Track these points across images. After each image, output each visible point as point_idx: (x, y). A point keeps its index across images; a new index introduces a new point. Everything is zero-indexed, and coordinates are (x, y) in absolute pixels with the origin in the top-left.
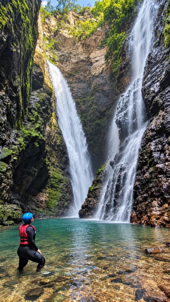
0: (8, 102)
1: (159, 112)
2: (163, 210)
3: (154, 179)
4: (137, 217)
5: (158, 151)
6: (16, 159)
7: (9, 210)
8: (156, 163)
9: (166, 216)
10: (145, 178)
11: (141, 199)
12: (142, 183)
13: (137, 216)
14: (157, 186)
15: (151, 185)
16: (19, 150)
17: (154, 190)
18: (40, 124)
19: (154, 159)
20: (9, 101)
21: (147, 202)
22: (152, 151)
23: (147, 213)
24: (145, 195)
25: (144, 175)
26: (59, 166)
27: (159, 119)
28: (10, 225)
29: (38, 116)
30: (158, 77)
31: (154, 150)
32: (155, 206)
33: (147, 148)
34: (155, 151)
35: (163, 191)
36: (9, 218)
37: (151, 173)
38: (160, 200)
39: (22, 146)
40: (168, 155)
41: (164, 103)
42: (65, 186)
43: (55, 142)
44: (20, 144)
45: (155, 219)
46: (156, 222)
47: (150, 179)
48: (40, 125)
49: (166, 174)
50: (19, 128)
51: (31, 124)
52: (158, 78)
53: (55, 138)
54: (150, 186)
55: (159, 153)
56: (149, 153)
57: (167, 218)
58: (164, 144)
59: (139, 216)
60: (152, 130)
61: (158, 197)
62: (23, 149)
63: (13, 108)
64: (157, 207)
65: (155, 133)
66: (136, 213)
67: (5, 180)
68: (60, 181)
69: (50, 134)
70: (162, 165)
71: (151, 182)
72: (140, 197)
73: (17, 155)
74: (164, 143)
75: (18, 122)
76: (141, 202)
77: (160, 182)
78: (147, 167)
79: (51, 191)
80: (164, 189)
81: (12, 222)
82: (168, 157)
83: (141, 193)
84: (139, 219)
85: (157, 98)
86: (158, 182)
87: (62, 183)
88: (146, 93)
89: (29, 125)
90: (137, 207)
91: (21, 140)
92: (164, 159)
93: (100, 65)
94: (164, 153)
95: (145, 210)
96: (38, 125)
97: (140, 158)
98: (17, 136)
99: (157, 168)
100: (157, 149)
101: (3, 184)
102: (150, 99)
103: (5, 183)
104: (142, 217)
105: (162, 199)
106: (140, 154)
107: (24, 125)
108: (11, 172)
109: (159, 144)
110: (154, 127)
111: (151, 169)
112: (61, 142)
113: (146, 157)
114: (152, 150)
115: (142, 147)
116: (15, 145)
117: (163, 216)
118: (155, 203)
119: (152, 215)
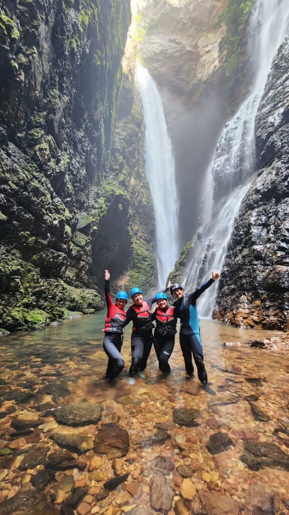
0: (87, 147)
1: (274, 161)
2: (253, 308)
3: (247, 265)
4: (220, 314)
5: (260, 225)
6: (97, 228)
7: (89, 295)
8: (254, 243)
9: (256, 316)
10: (236, 262)
11: (227, 291)
12: (232, 269)
13: (220, 312)
14: (250, 276)
15: (242, 274)
16: (99, 216)
17: (245, 281)
18: (124, 175)
19: (251, 237)
20: (88, 144)
21: (234, 296)
22: (251, 224)
23: (232, 310)
24: (232, 286)
25: (235, 258)
26: (143, 237)
27: (270, 173)
28: (91, 313)
29: (122, 163)
30: (285, 96)
31: (254, 223)
32: (244, 302)
33: (245, 219)
34: (254, 225)
35: (257, 283)
36: (90, 305)
37: (244, 257)
38: (251, 295)
39: (102, 210)
40: (273, 232)
41: (283, 147)
42: (150, 266)
43: (140, 201)
44: (101, 208)
45: (241, 318)
46: (242, 321)
47: (243, 265)
48: (125, 177)
49: (264, 260)
50: (100, 183)
51: (115, 175)
52: (283, 100)
53: (140, 195)
54: (240, 275)
55: (260, 228)
56: (246, 226)
57: (256, 318)
58: (270, 215)
59: (223, 312)
60: (257, 191)
61: (248, 291)
62: (104, 215)
63: (93, 154)
64: (247, 303)
65: (260, 196)
66: (219, 309)
67: (84, 257)
68: (144, 259)
69: (134, 189)
70: (262, 246)
71: (242, 270)
72: (226, 287)
73: (97, 224)
74: (270, 213)
75: (98, 174)
76: (228, 295)
77: (254, 271)
78: (241, 248)
79: (133, 273)
80: (258, 281)
81: (92, 310)
82: (271, 235)
83: (229, 283)
84: (222, 316)
85: (274, 137)
86: (251, 271)
87: (147, 261)
88: (260, 126)
89: (111, 177)
90: (221, 302)
91: (101, 200)
92: (266, 237)
93: (211, 60)
94: (267, 228)
95: (231, 306)
96: (122, 177)
97: (234, 232)
98: (98, 196)
99: (254, 250)
100: (259, 222)
101: (82, 262)
102: (264, 137)
103: (83, 260)
104: (226, 314)
105: (253, 294)
106: (235, 227)
107: (106, 177)
108: (90, 246)
109: (263, 214)
110: (260, 186)
111: (246, 252)
112: (148, 201)
113: (241, 233)
114: (251, 222)
115: (240, 216)
116: (95, 208)
117: (252, 315)
118: (243, 298)
119: (239, 313)
